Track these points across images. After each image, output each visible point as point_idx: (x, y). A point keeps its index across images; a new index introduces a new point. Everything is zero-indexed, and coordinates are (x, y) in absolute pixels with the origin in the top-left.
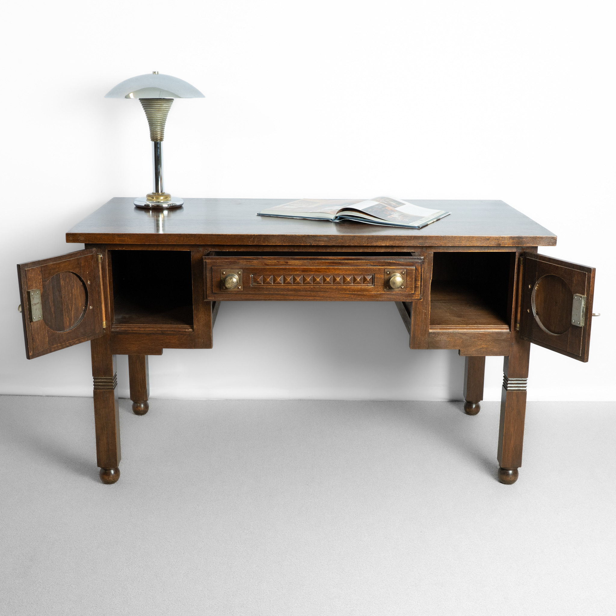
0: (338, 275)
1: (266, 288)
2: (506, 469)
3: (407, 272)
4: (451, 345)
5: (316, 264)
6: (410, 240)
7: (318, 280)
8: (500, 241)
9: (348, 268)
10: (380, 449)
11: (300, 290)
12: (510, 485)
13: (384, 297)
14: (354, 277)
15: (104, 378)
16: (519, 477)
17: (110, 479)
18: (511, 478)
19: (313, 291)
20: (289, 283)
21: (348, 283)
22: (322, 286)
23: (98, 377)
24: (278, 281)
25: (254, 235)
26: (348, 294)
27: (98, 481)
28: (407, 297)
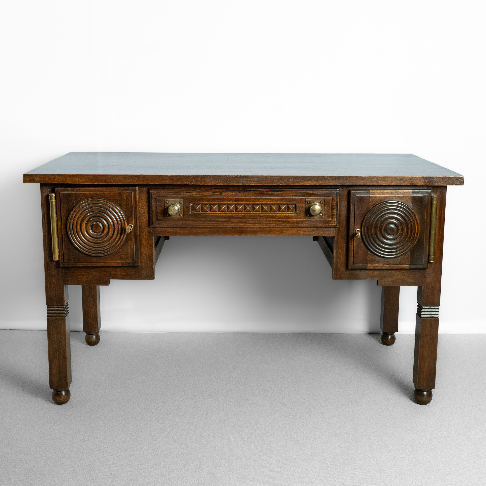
0: (266, 204)
1: (203, 215)
2: (421, 390)
3: (324, 202)
4: (370, 276)
5: (246, 195)
6: (332, 180)
7: (248, 208)
8: (413, 181)
9: (274, 198)
10: (306, 374)
11: (233, 217)
12: (424, 405)
13: (305, 224)
14: (279, 206)
15: (57, 306)
16: (433, 398)
17: (61, 399)
18: (425, 399)
19: (244, 218)
20: (223, 211)
21: (274, 212)
22: (251, 213)
23: (51, 306)
24: (214, 210)
25: (192, 176)
26: (274, 221)
27: (50, 402)
28: (325, 223)
